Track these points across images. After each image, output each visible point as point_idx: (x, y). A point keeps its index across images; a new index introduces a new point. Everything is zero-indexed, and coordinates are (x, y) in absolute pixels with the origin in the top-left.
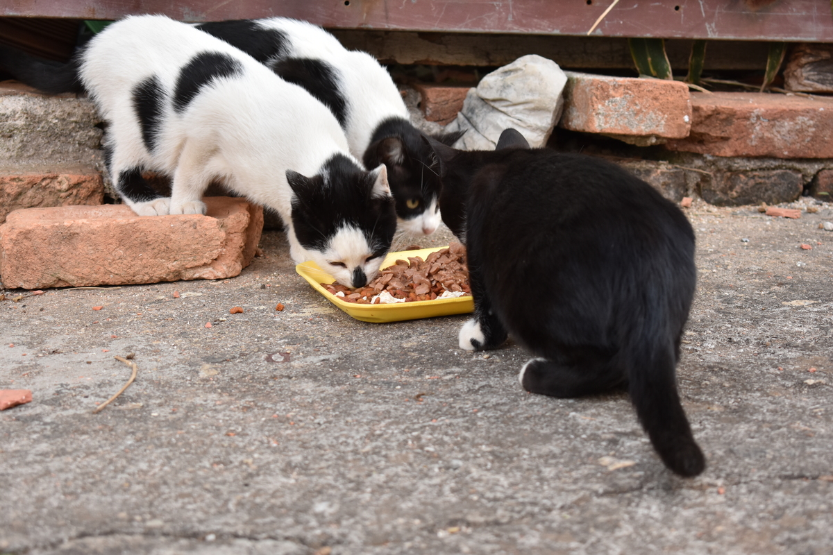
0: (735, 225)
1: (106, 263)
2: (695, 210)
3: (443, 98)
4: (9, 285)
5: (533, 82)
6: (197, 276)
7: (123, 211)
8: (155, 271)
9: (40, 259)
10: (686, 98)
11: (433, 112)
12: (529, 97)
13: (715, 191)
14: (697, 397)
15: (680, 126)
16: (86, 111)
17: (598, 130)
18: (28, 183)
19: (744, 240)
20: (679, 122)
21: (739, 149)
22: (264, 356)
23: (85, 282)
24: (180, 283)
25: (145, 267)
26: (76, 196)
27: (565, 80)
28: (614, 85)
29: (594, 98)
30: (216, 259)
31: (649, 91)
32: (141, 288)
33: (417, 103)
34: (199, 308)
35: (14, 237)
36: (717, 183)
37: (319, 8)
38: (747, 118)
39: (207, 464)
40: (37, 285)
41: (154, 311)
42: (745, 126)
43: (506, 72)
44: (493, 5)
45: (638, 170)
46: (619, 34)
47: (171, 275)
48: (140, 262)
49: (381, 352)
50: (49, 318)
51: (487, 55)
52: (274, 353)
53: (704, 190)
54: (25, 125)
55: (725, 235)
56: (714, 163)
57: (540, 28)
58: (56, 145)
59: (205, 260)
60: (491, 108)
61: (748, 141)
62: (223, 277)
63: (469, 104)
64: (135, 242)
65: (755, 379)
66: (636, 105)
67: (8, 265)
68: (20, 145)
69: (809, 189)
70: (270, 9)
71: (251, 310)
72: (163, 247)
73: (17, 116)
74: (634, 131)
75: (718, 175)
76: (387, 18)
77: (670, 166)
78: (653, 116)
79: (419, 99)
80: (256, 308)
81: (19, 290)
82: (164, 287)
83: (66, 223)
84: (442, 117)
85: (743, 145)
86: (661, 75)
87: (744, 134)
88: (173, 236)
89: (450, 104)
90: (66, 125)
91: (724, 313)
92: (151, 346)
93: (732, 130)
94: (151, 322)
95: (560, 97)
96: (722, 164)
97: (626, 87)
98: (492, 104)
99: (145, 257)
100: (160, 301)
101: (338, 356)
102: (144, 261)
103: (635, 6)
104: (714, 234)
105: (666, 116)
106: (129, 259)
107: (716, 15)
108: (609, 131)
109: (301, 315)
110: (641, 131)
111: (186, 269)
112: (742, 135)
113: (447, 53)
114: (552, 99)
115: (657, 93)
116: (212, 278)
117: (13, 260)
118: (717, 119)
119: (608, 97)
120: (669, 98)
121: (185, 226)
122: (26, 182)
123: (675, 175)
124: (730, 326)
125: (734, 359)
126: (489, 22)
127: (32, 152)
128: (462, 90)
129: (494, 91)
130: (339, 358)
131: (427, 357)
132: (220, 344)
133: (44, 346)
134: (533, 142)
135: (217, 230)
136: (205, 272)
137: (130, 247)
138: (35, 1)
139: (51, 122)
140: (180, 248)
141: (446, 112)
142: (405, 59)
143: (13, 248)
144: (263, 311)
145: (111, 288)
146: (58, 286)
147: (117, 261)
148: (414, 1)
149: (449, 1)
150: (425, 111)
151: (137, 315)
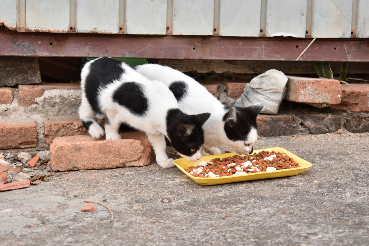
0: (361, 141)
1: (94, 160)
2: (343, 135)
3: (235, 88)
4: (54, 169)
5: (273, 81)
6: (132, 165)
8: (114, 163)
9: (67, 158)
10: (339, 87)
11: (231, 94)
12: (272, 87)
13: (352, 126)
14: (342, 218)
15: (336, 99)
17: (301, 101)
18: (61, 126)
19: (365, 148)
20: (336, 97)
21: (362, 108)
22: (160, 200)
23: (85, 168)
24: (125, 168)
25: (110, 161)
26: (81, 131)
27: (287, 80)
28: (308, 82)
29: (299, 88)
30: (140, 158)
31: (323, 84)
32: (108, 170)
33: (224, 90)
34: (133, 179)
35: (56, 149)
36: (353, 123)
37: (182, 51)
38: (366, 95)
40: (65, 169)
41: (114, 180)
42: (365, 99)
43: (262, 77)
44: (256, 48)
45: (319, 118)
46: (310, 60)
47: (121, 165)
48: (108, 160)
49: (209, 198)
50: (71, 184)
51: (254, 69)
52: (164, 199)
53: (348, 126)
54: (60, 101)
55: (356, 146)
56: (351, 114)
57: (276, 58)
58: (73, 110)
59: (135, 159)
60: (255, 92)
61: (366, 105)
62: (143, 165)
63: (246, 90)
64: (106, 151)
65: (367, 210)
66: (317, 90)
67: (53, 161)
68: (58, 110)
70: (162, 52)
71: (155, 180)
72: (118, 153)
73: (57, 97)
74: (317, 102)
75: (354, 119)
76: (211, 54)
77: (333, 116)
78: (325, 95)
79: (225, 88)
80: (157, 179)
81: (58, 171)
82: (118, 170)
83: (78, 143)
84: (235, 96)
85: (364, 107)
86: (328, 77)
88: (122, 148)
89: (238, 90)
90: (77, 101)
91: (355, 180)
92: (113, 196)
93: (359, 100)
94: (113, 185)
95: (285, 87)
96: (355, 115)
97: (313, 83)
98: (256, 90)
99: (110, 157)
100: (116, 176)
101: (191, 200)
102: (110, 159)
103: (317, 48)
104: (352, 145)
105: (330, 95)
106: (104, 158)
107: (352, 51)
108: (306, 102)
109: (175, 182)
110: (320, 101)
111: (127, 162)
112: (363, 102)
114: (281, 88)
115: (326, 85)
116: (138, 166)
118: (353, 96)
119: (305, 87)
120: (332, 87)
121: (127, 144)
122: (61, 125)
123: (335, 120)
124: (357, 186)
125: (358, 201)
126: (254, 55)
127: (63, 112)
128: (243, 84)
129: (257, 85)
130: (191, 201)
131: (228, 200)
132: (142, 195)
133: (69, 196)
134: (274, 106)
135: (140, 146)
136: (135, 163)
137: (104, 153)
138: (65, 50)
139: (71, 100)
140: (125, 154)
141: (237, 93)
142: (219, 71)
143: (55, 154)
144: (159, 180)
145: (96, 170)
146: (74, 170)
147: (99, 159)
148: (223, 47)
149: (237, 47)
150: (227, 93)
151: (107, 182)
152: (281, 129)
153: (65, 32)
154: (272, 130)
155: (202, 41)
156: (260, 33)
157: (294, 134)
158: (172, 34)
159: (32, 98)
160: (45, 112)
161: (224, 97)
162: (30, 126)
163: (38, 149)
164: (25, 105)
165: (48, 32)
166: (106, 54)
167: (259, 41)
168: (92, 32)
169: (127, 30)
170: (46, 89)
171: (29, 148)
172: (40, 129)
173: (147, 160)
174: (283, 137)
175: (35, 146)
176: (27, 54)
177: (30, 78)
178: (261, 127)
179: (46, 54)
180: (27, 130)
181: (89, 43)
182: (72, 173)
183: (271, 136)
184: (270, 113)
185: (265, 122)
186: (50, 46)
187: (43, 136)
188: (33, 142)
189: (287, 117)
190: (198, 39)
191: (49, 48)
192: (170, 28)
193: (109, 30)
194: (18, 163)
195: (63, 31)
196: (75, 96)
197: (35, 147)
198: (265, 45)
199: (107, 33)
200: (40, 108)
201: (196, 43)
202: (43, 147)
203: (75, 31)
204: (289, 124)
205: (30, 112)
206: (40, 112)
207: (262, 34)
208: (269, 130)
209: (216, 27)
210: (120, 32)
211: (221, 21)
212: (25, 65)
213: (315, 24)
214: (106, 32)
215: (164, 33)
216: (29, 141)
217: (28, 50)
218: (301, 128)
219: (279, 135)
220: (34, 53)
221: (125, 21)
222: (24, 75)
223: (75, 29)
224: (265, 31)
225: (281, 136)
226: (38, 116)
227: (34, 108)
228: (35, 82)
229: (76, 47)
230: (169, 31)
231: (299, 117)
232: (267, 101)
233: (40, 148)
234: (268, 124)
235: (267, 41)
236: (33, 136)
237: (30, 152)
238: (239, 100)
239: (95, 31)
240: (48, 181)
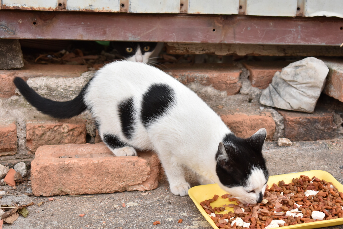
1: (87, 183)
3: (261, 75)
4: (36, 194)
5: (311, 72)
6: (135, 189)
7: (96, 149)
8: (112, 187)
9: (52, 181)
11: (256, 82)
12: (309, 81)
16: (77, 85)
18: (47, 129)
23: (76, 193)
24: (126, 193)
25: (107, 185)
26: (72, 135)
27: (328, 70)
30: (145, 181)
33: (247, 76)
34: (136, 218)
35: (38, 169)
37: (199, 33)
40: (51, 194)
41: (112, 219)
43: (297, 67)
44: (291, 30)
47: (121, 189)
48: (105, 183)
54: (46, 92)
57: (315, 42)
59: (139, 182)
60: (288, 85)
62: (148, 190)
63: (276, 81)
64: (102, 172)
67: (35, 184)
70: (174, 34)
71: (164, 222)
72: (117, 175)
73: (42, 88)
76: (235, 38)
79: (249, 74)
80: (167, 220)
81: (41, 196)
82: (117, 196)
84: (261, 85)
88: (122, 169)
89: (265, 79)
90: (68, 92)
98: (289, 82)
99: (108, 180)
100: (115, 210)
102: (107, 182)
106: (99, 181)
109: (192, 227)
111: (129, 186)
113: (263, 49)
114: (321, 81)
116: (143, 190)
117: (38, 181)
121: (129, 164)
122: (46, 128)
126: (288, 39)
128: (271, 71)
129: (290, 76)
134: (310, 104)
135: (146, 166)
136: (139, 187)
137: (99, 175)
138: (52, 31)
139: (59, 91)
140: (126, 176)
141: (263, 82)
142: (242, 53)
143: (38, 175)
145: (89, 196)
146: (62, 194)
147: (93, 182)
148: (249, 29)
149: (268, 29)
150: (251, 82)
151: (103, 223)
152: (318, 132)
153: (53, 9)
154: (308, 134)
155: (224, 20)
156: (297, 12)
157: (333, 138)
158: (187, 12)
159: (11, 88)
160: (27, 105)
161: (247, 86)
162: (8, 130)
163: (18, 157)
164: (4, 97)
165: (31, 9)
166: (104, 37)
167: (295, 21)
168: (86, 10)
169: (130, 8)
170: (29, 78)
171: (7, 155)
172: (21, 132)
173: (154, 183)
174: (321, 142)
175: (14, 153)
176: (5, 35)
177: (10, 63)
178: (294, 130)
179: (28, 36)
180: (4, 135)
181: (83, 23)
182: (59, 199)
183: (305, 140)
184: (305, 111)
185: (299, 123)
186: (34, 26)
187: (24, 140)
188: (12, 150)
189: (325, 117)
190: (219, 18)
191: (32, 28)
192: (184, 5)
193: (108, 8)
195: (49, 9)
196: (65, 86)
197: (15, 155)
198: (302, 26)
199: (105, 11)
200: (22, 101)
201: (216, 24)
202: (24, 155)
203: (65, 8)
204: (328, 126)
205: (9, 106)
207: (299, 13)
208: (304, 133)
209: (242, 4)
210: (122, 9)
212: (3, 46)
214: (105, 9)
215: (177, 11)
216: (7, 148)
217: (6, 31)
218: (342, 130)
219: (316, 139)
220: (14, 34)
222: (2, 59)
223: (65, 6)
224: (303, 9)
225: (317, 141)
226: (19, 112)
227: (15, 101)
228: (15, 66)
229: (67, 28)
230: (183, 9)
231: (339, 116)
232: (302, 97)
233: (20, 156)
234: (303, 127)
235: (305, 21)
236: (11, 142)
237: (8, 161)
238: (266, 92)
239: (90, 9)
240: (28, 215)
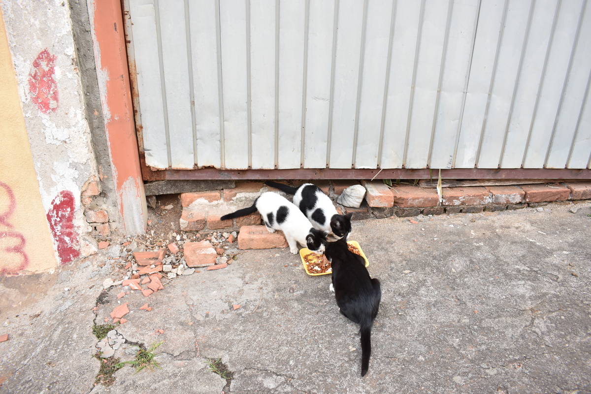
0: (402, 227)
1: (260, 245)
2: (394, 220)
3: (338, 189)
5: (358, 192)
8: (270, 247)
9: (246, 244)
10: (392, 199)
11: (336, 192)
12: (357, 195)
13: (399, 214)
15: (391, 205)
17: (371, 206)
19: (402, 235)
21: (405, 206)
22: (289, 289)
23: (256, 249)
25: (268, 246)
27: (365, 190)
28: (376, 197)
29: (371, 199)
33: (332, 190)
34: (278, 263)
35: (241, 240)
36: (400, 212)
37: (309, 175)
38: (408, 200)
39: (272, 339)
40: (246, 249)
41: (269, 263)
43: (352, 189)
44: (349, 174)
46: (380, 178)
47: (274, 247)
50: (247, 264)
52: (291, 288)
55: (398, 233)
57: (360, 178)
59: (281, 245)
61: (408, 204)
62: (285, 247)
63: (344, 193)
65: (389, 311)
66: (381, 201)
68: (244, 203)
69: (422, 212)
70: (298, 176)
71: (288, 265)
72: (272, 242)
73: (243, 197)
75: (400, 210)
76: (325, 177)
78: (385, 203)
79: (333, 188)
81: (242, 250)
87: (406, 203)
88: (274, 240)
93: (404, 202)
94: (268, 269)
96: (401, 208)
97: (378, 197)
99: (268, 244)
100: (270, 258)
103: (383, 173)
104: (396, 232)
105: (388, 203)
107: (403, 175)
108: (374, 207)
110: (382, 206)
111: (277, 246)
114: (363, 195)
115: (386, 198)
116: (283, 248)
117: (241, 244)
118: (401, 199)
119: (374, 199)
120: (389, 199)
121: (276, 238)
123: (390, 211)
126: (348, 177)
128: (343, 187)
129: (349, 193)
132: (280, 282)
133: (245, 279)
134: (358, 205)
135: (283, 239)
138: (246, 176)
141: (339, 192)
144: (291, 266)
146: (250, 249)
147: (262, 245)
148: (331, 174)
149: (339, 173)
150: (334, 192)
151: (265, 265)
152: (361, 217)
153: (246, 169)
155: (320, 171)
157: (368, 219)
159: (230, 198)
161: (332, 194)
164: (227, 201)
165: (237, 169)
167: (351, 171)
168: (260, 169)
169: (279, 167)
170: (238, 193)
174: (362, 221)
176: (227, 179)
177: (229, 186)
179: (237, 179)
181: (259, 174)
182: (249, 251)
184: (355, 208)
186: (239, 175)
187: (235, 222)
189: (363, 211)
190: (318, 170)
194: (223, 238)
197: (232, 228)
198: (354, 172)
200: (235, 203)
201: (316, 172)
202: (236, 228)
204: (365, 214)
205: (229, 205)
206: (235, 205)
207: (353, 167)
209: (328, 165)
210: (275, 168)
211: (330, 161)
213: (382, 162)
214: (268, 168)
215: (300, 168)
216: (229, 226)
217: (228, 177)
218: (372, 215)
219: (360, 220)
220: (231, 178)
221: (278, 162)
222: (226, 185)
223: (251, 167)
224: (355, 165)
226: (234, 208)
227: (232, 203)
229: (252, 175)
230: (302, 166)
231: (371, 209)
232: (354, 202)
233: (234, 228)
235: (356, 170)
238: (340, 197)
239: (262, 168)
240: (237, 260)
